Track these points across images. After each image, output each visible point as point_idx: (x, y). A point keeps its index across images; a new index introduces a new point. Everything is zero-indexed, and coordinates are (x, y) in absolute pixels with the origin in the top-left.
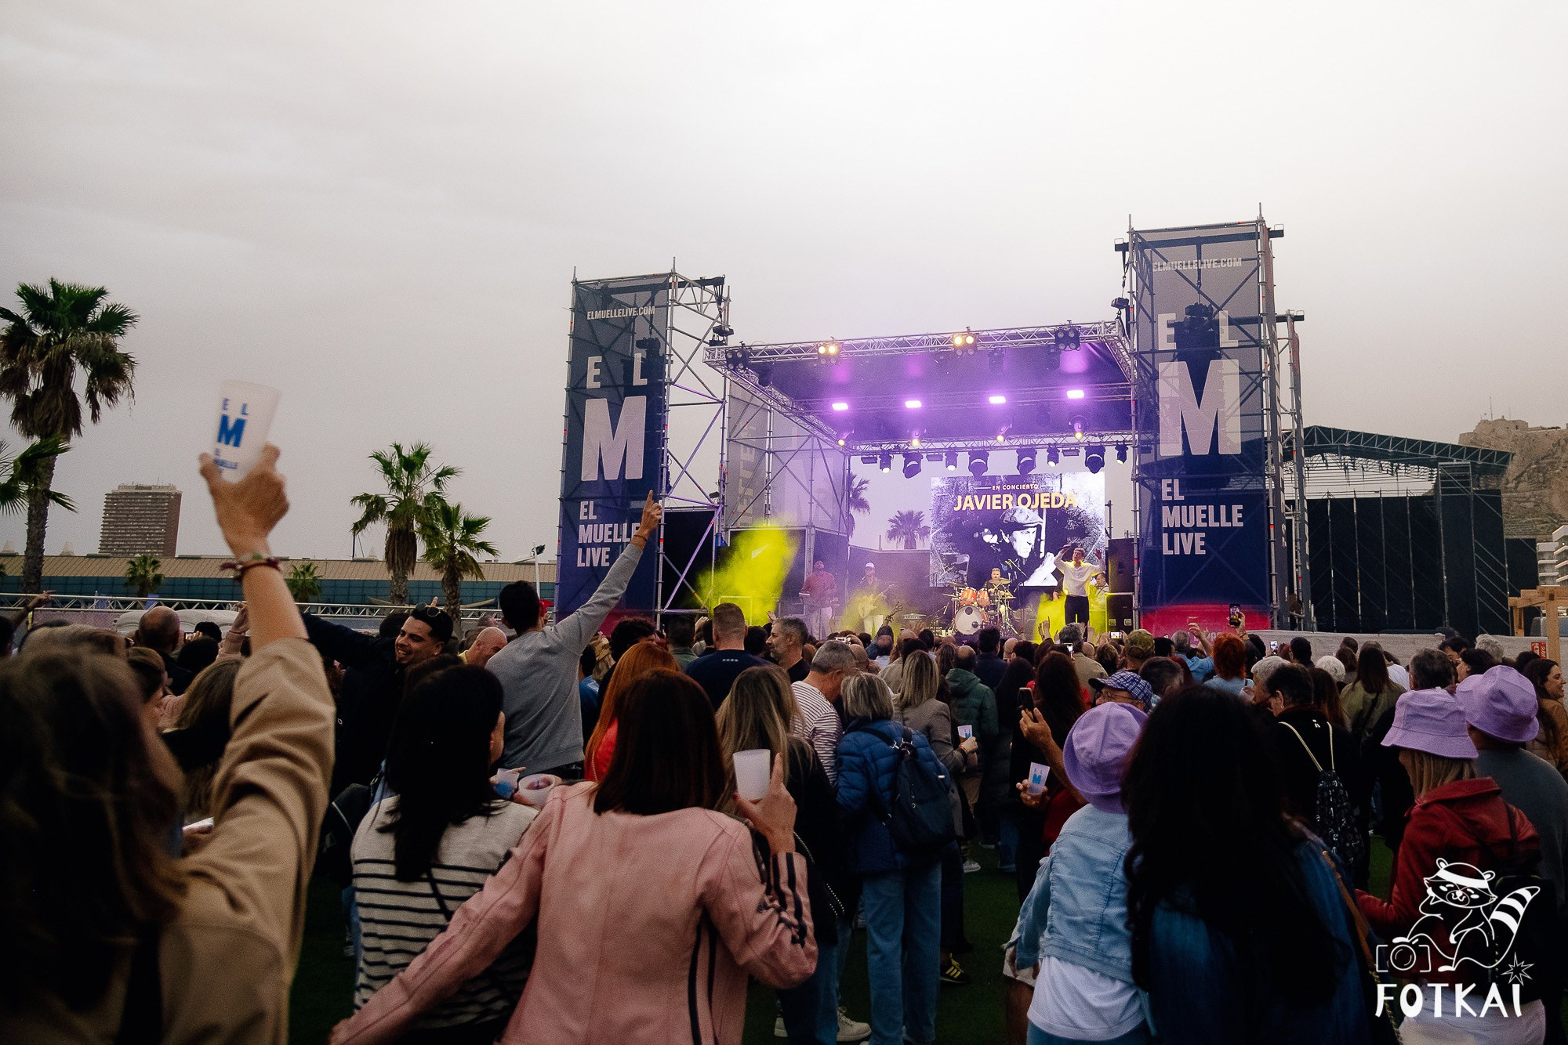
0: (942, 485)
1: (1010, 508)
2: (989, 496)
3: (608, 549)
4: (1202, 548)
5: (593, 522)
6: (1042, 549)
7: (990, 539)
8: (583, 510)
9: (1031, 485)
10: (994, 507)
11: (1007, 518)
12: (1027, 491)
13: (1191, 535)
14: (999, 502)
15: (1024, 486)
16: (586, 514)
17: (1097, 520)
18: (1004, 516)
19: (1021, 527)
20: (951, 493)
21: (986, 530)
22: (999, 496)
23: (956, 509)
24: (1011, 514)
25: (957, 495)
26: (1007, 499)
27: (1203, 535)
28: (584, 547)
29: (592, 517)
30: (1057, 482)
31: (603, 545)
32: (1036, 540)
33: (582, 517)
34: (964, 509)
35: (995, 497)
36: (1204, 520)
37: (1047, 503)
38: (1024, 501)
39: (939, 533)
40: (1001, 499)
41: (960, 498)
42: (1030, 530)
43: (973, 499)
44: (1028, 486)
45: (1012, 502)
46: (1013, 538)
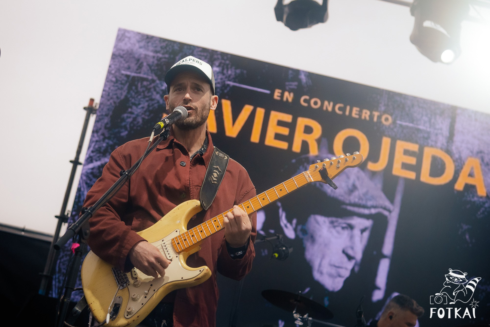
0: (143, 52)
2: (260, 112)
9: (376, 114)
10: (270, 141)
14: (285, 131)
15: (355, 110)
22: (288, 118)
26: (308, 130)
30: (443, 125)
32: (367, 251)
35: (275, 116)
40: (292, 126)
44: (366, 114)
45: (319, 141)
46: (305, 232)
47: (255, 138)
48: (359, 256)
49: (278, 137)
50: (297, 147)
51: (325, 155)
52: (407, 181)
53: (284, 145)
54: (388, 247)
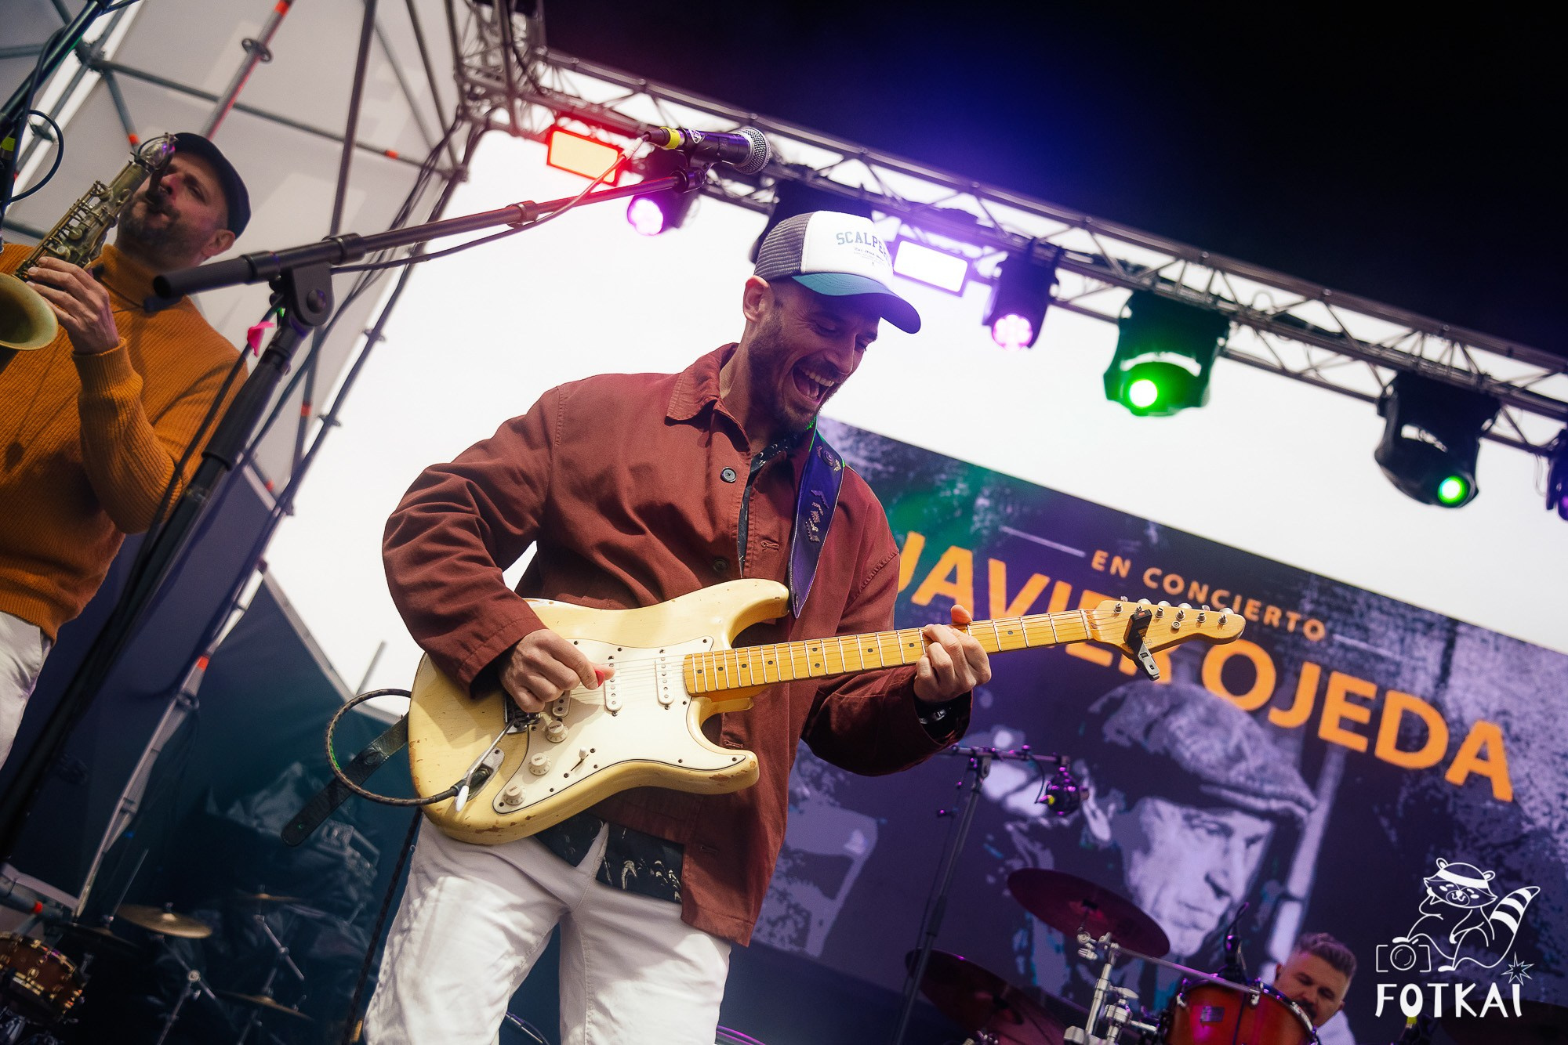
2: (1062, 590)
7: (1013, 790)
15: (1252, 606)
18: (1116, 705)
19: (1193, 791)
24: (1151, 709)
30: (1429, 652)
42: (1237, 821)
44: (1273, 615)
46: (1134, 830)
48: (1238, 890)
51: (1185, 685)
52: (1348, 753)
53: (1102, 658)
54: (1300, 880)
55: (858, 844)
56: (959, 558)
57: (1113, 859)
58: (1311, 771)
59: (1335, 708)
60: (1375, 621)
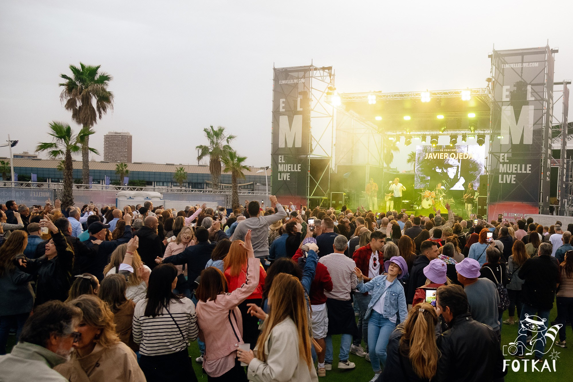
0: (420, 149)
1: (447, 159)
2: (439, 154)
3: (289, 174)
4: (514, 181)
5: (284, 163)
6: (459, 175)
7: (438, 170)
8: (280, 159)
9: (456, 150)
10: (441, 158)
11: (446, 162)
12: (454, 152)
13: (510, 176)
14: (443, 156)
16: (281, 160)
17: (481, 165)
18: (444, 161)
19: (451, 166)
20: (424, 152)
21: (437, 167)
22: (443, 154)
23: (426, 158)
24: (447, 161)
25: (426, 153)
27: (515, 176)
28: (281, 172)
29: (283, 161)
30: (466, 149)
31: (287, 172)
32: (457, 171)
33: (280, 162)
34: (429, 158)
35: (441, 154)
36: (516, 170)
37: (462, 157)
38: (453, 156)
39: (419, 167)
40: (443, 155)
41: (427, 154)
42: (454, 167)
43: (433, 155)
44: (454, 150)
45: (448, 156)
46: (447, 171)
47: (438, 158)
48: (455, 173)
49: (442, 157)
50: (445, 158)
51: (449, 158)
52: (462, 159)
53: (443, 158)
54: (460, 170)
55: (429, 178)
56: (431, 154)
57: (447, 173)
58: (459, 162)
59: (460, 156)
60: (462, 148)
